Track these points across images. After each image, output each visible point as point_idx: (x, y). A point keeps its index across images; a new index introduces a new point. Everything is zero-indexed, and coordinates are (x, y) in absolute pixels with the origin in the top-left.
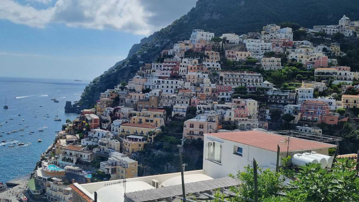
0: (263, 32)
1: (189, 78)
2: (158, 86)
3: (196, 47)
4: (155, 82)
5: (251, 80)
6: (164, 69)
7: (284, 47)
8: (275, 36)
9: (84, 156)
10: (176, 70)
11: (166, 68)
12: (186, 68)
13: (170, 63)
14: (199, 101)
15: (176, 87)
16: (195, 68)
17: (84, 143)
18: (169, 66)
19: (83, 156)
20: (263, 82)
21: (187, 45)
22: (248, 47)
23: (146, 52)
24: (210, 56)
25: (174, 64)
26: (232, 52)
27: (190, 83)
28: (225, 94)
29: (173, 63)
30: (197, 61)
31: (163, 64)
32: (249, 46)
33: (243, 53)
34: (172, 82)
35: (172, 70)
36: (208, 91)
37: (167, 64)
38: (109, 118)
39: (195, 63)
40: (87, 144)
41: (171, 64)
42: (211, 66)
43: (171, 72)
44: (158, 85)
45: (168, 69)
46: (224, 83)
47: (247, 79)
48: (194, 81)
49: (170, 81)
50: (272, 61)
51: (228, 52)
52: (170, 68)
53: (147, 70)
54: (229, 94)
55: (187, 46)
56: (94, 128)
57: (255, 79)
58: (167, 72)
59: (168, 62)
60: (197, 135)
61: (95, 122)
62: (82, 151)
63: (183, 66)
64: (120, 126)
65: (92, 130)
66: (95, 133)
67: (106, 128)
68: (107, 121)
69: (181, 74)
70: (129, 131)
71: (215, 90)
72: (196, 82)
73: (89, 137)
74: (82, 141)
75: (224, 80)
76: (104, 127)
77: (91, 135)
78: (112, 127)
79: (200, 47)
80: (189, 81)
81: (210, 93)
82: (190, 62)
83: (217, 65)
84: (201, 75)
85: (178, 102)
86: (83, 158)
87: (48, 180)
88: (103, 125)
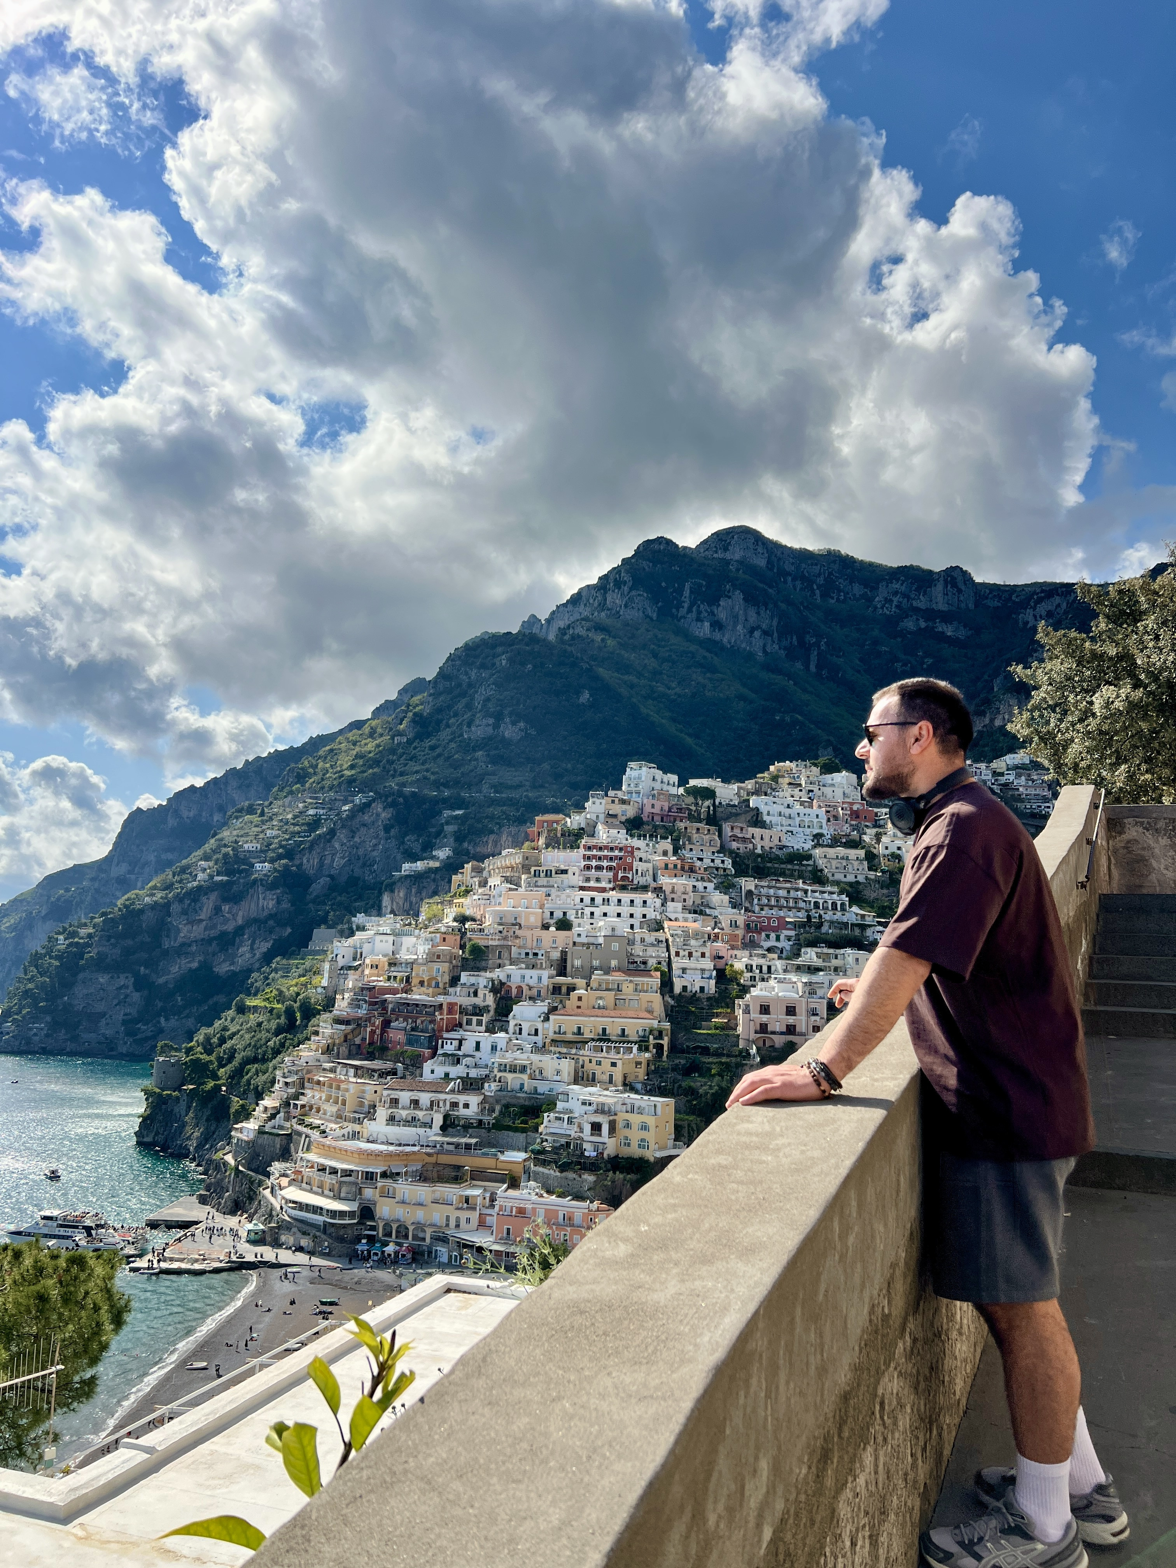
0: (784, 781)
1: (673, 892)
2: (592, 914)
3: (648, 809)
4: (582, 900)
5: (821, 902)
6: (588, 868)
7: (854, 823)
8: (820, 793)
9: (466, 1106)
10: (625, 869)
11: (593, 864)
12: (650, 866)
13: (601, 849)
14: (730, 952)
15: (644, 916)
16: (675, 866)
17: (432, 1072)
18: (600, 858)
19: (461, 1106)
20: (850, 908)
21: (623, 802)
22: (766, 818)
24: (695, 836)
25: (617, 853)
26: (742, 829)
27: (679, 906)
28: (773, 935)
29: (614, 849)
30: (670, 848)
31: (580, 854)
32: (768, 814)
33: (766, 833)
34: (632, 901)
35: (610, 868)
36: (736, 926)
37: (595, 852)
38: (490, 1000)
39: (665, 853)
40: (447, 1074)
41: (606, 853)
42: (707, 862)
43: (611, 874)
44: (592, 909)
45: (599, 868)
46: (757, 909)
47: (813, 900)
48: (685, 900)
49: (626, 899)
50: (842, 858)
51: (732, 828)
52: (605, 864)
53: (533, 870)
54: (782, 937)
55: (624, 807)
56: (448, 1031)
57: (830, 902)
58: (599, 874)
59: (595, 847)
60: (782, 1033)
61: (450, 1012)
62: (452, 1091)
63: (641, 860)
64: (547, 1019)
65: (446, 1035)
66: (460, 1042)
67: (483, 1028)
68: (486, 1009)
69: (639, 880)
70: (579, 1028)
71: (752, 925)
72: (690, 902)
73: (445, 1055)
74: (427, 1066)
75: (756, 901)
76: (474, 1026)
77: (449, 1048)
78: (512, 1023)
79: (657, 810)
80: (673, 900)
81: (740, 932)
82: (650, 849)
83: (723, 862)
84: (700, 885)
85: (677, 954)
86: (462, 1112)
87: (384, 1175)
88: (469, 1023)
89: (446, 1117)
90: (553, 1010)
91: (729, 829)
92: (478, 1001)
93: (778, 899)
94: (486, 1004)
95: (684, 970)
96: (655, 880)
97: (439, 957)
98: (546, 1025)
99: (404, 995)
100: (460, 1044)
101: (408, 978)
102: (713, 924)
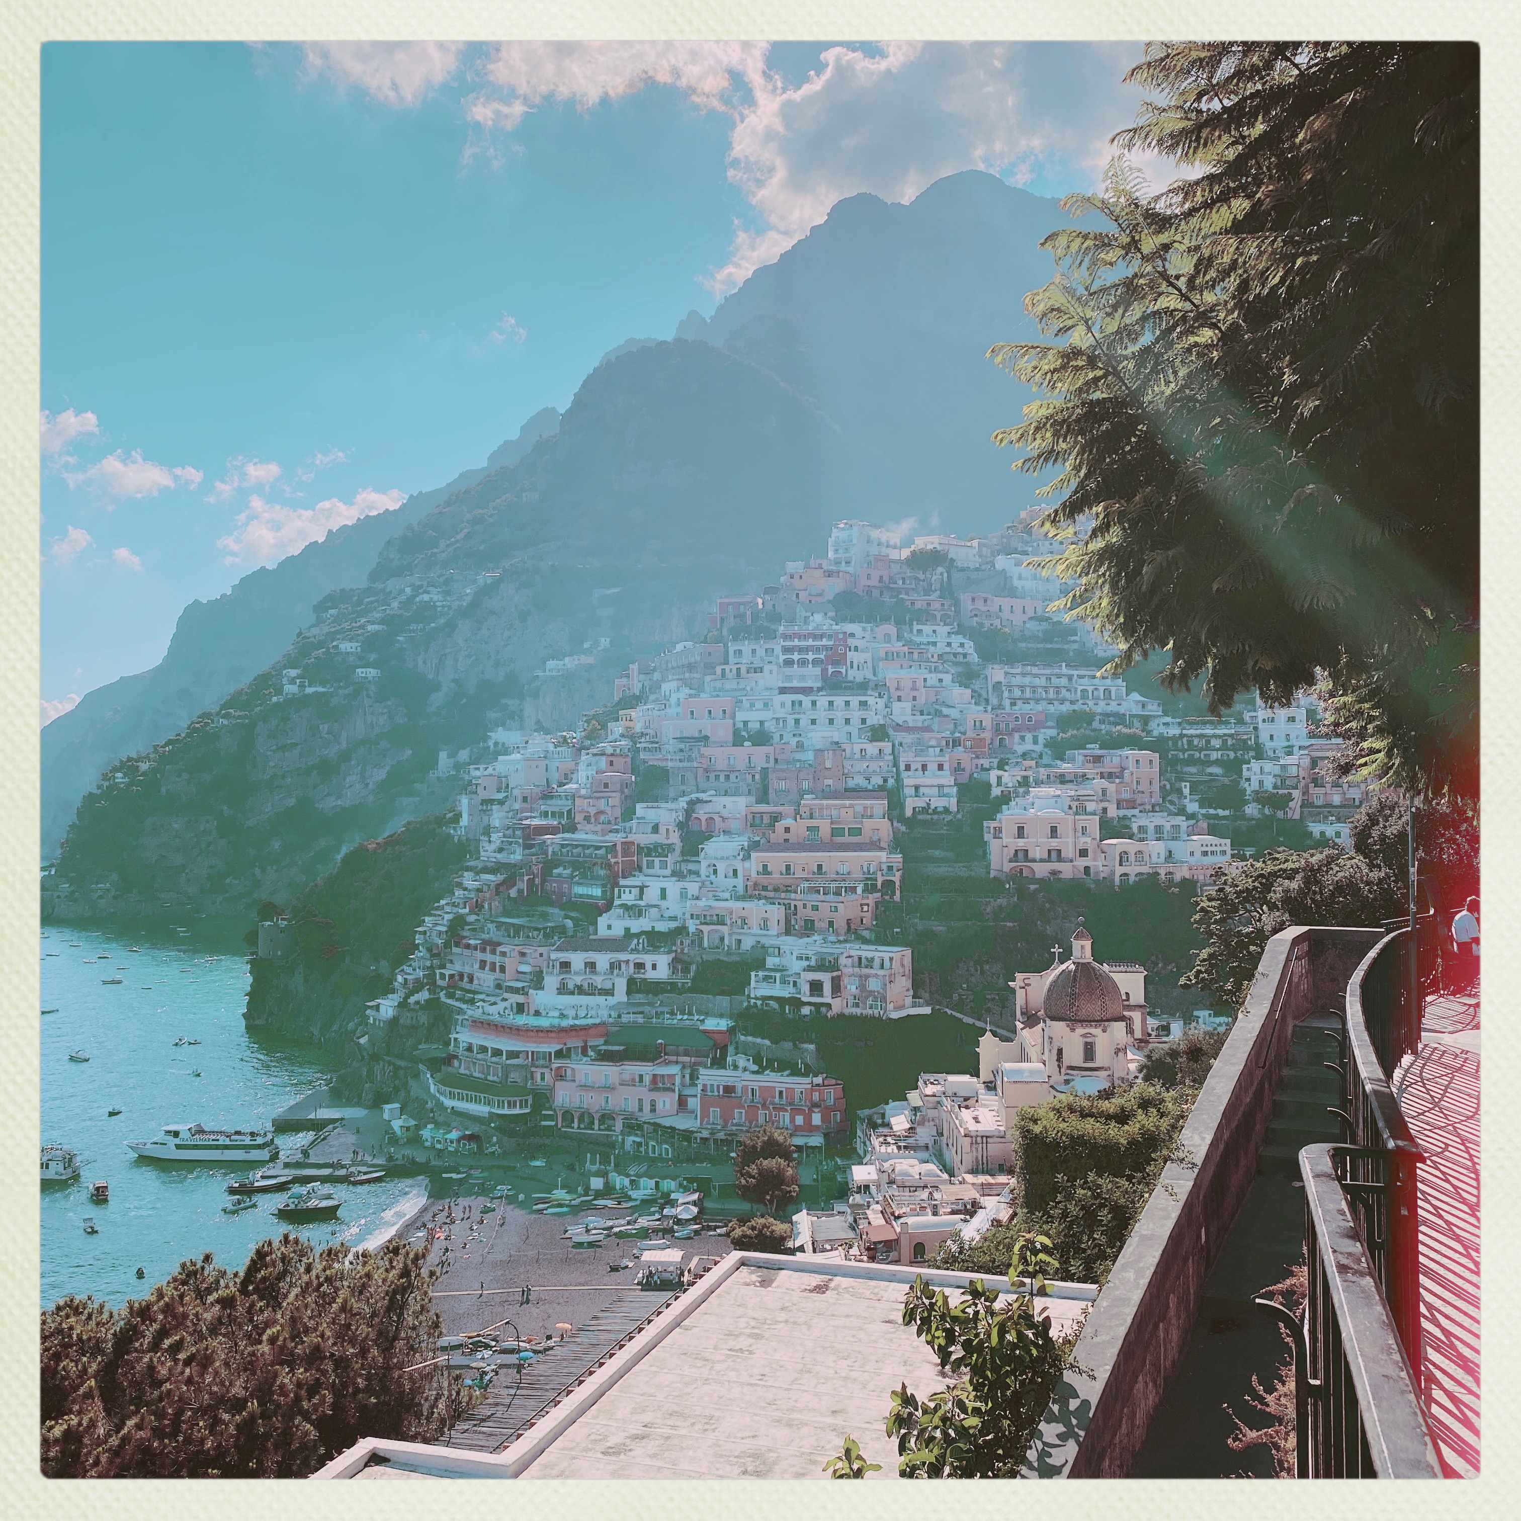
1: (899, 688)
2: (797, 721)
3: (862, 581)
5: (1090, 689)
6: (789, 663)
9: (654, 967)
10: (836, 662)
11: (796, 657)
12: (868, 656)
13: (804, 637)
14: (976, 761)
15: (864, 721)
17: (609, 927)
18: (803, 650)
19: (648, 967)
20: (1127, 695)
21: (829, 573)
22: (1016, 583)
23: (377, 627)
25: (825, 642)
26: (985, 600)
27: (908, 705)
28: (1029, 737)
29: (821, 637)
30: (893, 632)
31: (777, 646)
32: (1020, 578)
33: (1018, 603)
34: (847, 703)
35: (815, 662)
36: (982, 728)
37: (796, 642)
38: (675, 838)
39: (887, 638)
40: (627, 930)
41: (810, 642)
42: (941, 648)
43: (818, 671)
44: (796, 716)
45: (803, 663)
46: (1007, 704)
47: (1080, 688)
48: (914, 699)
49: (839, 701)
51: (973, 600)
52: (810, 656)
53: (719, 669)
54: (1041, 738)
55: (832, 580)
56: (624, 877)
57: (1102, 689)
58: (803, 671)
59: (796, 636)
60: (1042, 861)
61: (625, 853)
62: (635, 950)
63: (856, 649)
64: (747, 857)
65: (622, 882)
66: (642, 889)
67: (668, 872)
68: (670, 848)
69: (856, 675)
70: (788, 868)
71: (1003, 726)
72: (921, 700)
73: (623, 906)
74: (602, 921)
75: (1006, 694)
76: (657, 870)
77: (629, 897)
78: (704, 864)
79: (874, 582)
80: (899, 699)
81: (987, 735)
82: (868, 634)
83: (962, 645)
84: (933, 679)
85: (908, 768)
86: (650, 975)
87: (559, 1054)
88: (650, 865)
89: (631, 982)
90: (755, 846)
91: (969, 602)
92: (660, 838)
93: (1034, 688)
94: (669, 842)
95: (917, 788)
96: (875, 675)
97: (606, 785)
98: (747, 864)
99: (567, 835)
100: (642, 892)
101: (569, 812)
102: (952, 726)
